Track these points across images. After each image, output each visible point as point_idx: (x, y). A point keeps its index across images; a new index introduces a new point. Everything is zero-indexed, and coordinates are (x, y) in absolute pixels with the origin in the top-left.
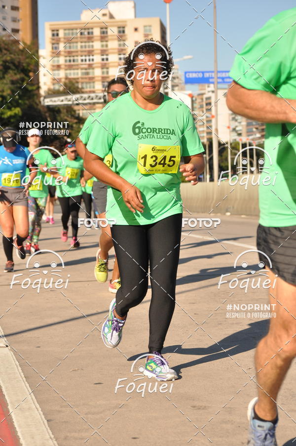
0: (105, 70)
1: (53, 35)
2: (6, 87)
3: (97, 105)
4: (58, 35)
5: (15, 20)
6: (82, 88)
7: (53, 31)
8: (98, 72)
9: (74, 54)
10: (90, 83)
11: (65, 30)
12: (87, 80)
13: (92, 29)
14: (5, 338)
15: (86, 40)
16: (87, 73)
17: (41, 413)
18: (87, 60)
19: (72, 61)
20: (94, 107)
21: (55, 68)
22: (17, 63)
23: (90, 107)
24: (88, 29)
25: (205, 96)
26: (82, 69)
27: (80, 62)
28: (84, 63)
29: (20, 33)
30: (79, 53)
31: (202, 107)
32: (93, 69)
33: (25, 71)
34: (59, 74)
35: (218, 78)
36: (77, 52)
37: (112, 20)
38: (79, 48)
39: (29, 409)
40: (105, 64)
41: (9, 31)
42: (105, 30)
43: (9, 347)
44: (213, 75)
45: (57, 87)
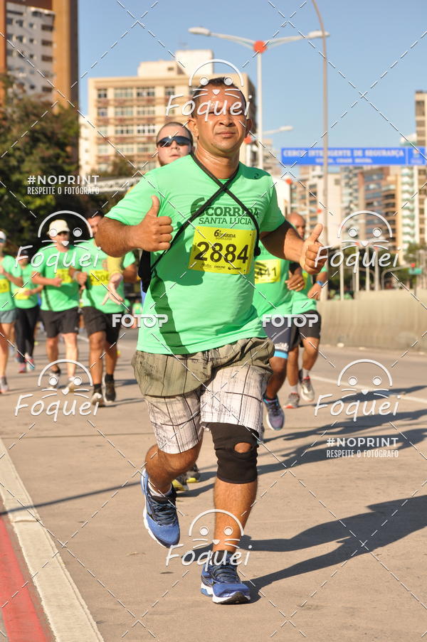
1: (100, 96)
4: (105, 96)
5: (47, 75)
6: (139, 169)
7: (99, 90)
9: (127, 122)
11: (116, 88)
12: (145, 159)
13: (153, 88)
14: (35, 510)
15: (144, 103)
16: (146, 150)
17: (88, 612)
19: (125, 132)
21: (101, 141)
22: (49, 134)
24: (148, 88)
25: (308, 184)
26: (139, 143)
27: (135, 133)
28: (141, 134)
29: (54, 92)
30: (135, 121)
31: (303, 198)
33: (62, 146)
34: (106, 150)
35: (330, 157)
36: (132, 119)
37: (181, 76)
38: (135, 115)
39: (72, 606)
41: (39, 90)
42: (171, 90)
43: (40, 521)
44: (321, 153)
45: (103, 167)
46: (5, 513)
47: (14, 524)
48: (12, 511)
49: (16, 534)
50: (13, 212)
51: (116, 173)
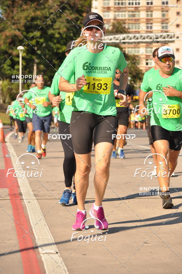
0: (149, 13)
2: (62, 25)
3: (141, 44)
6: (129, 28)
8: (143, 15)
10: (135, 24)
12: (133, 22)
14: (55, 245)
16: (134, 16)
18: (134, 4)
19: (121, 4)
20: (139, 46)
21: (105, 10)
22: (72, 5)
23: (135, 46)
26: (129, 11)
27: (127, 5)
28: (131, 6)
32: (139, 11)
33: (80, 12)
34: (108, 16)
40: (150, 7)
43: (59, 254)
46: (37, 247)
47: (42, 255)
48: (42, 246)
49: (43, 261)
50: (48, 54)
51: (114, 30)
